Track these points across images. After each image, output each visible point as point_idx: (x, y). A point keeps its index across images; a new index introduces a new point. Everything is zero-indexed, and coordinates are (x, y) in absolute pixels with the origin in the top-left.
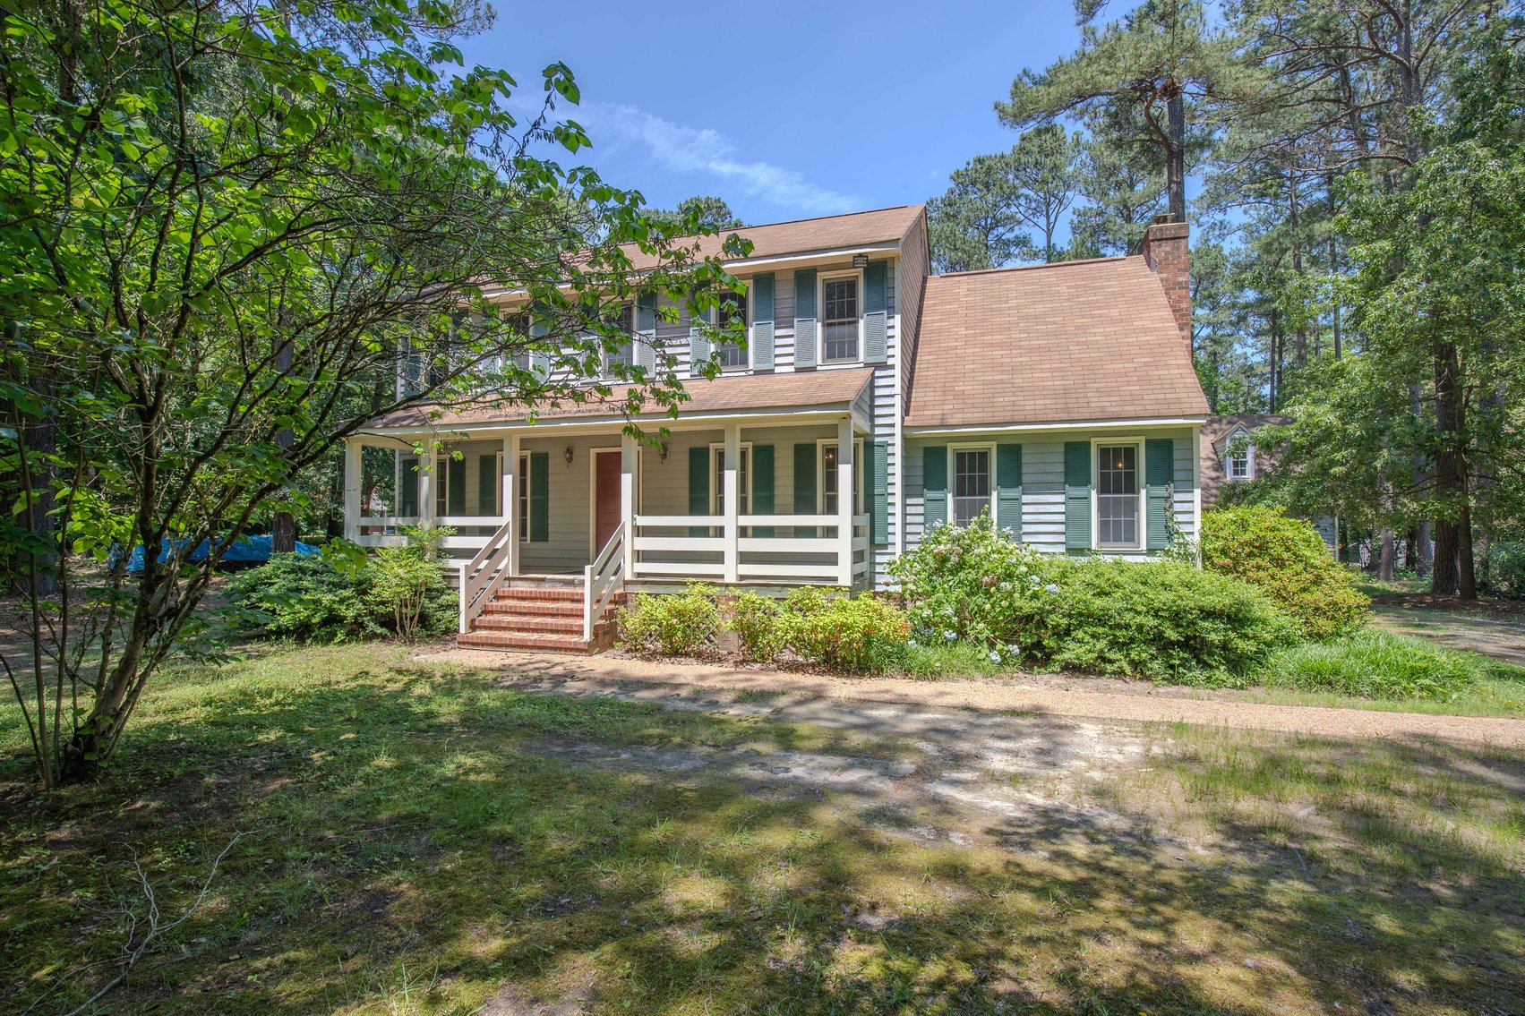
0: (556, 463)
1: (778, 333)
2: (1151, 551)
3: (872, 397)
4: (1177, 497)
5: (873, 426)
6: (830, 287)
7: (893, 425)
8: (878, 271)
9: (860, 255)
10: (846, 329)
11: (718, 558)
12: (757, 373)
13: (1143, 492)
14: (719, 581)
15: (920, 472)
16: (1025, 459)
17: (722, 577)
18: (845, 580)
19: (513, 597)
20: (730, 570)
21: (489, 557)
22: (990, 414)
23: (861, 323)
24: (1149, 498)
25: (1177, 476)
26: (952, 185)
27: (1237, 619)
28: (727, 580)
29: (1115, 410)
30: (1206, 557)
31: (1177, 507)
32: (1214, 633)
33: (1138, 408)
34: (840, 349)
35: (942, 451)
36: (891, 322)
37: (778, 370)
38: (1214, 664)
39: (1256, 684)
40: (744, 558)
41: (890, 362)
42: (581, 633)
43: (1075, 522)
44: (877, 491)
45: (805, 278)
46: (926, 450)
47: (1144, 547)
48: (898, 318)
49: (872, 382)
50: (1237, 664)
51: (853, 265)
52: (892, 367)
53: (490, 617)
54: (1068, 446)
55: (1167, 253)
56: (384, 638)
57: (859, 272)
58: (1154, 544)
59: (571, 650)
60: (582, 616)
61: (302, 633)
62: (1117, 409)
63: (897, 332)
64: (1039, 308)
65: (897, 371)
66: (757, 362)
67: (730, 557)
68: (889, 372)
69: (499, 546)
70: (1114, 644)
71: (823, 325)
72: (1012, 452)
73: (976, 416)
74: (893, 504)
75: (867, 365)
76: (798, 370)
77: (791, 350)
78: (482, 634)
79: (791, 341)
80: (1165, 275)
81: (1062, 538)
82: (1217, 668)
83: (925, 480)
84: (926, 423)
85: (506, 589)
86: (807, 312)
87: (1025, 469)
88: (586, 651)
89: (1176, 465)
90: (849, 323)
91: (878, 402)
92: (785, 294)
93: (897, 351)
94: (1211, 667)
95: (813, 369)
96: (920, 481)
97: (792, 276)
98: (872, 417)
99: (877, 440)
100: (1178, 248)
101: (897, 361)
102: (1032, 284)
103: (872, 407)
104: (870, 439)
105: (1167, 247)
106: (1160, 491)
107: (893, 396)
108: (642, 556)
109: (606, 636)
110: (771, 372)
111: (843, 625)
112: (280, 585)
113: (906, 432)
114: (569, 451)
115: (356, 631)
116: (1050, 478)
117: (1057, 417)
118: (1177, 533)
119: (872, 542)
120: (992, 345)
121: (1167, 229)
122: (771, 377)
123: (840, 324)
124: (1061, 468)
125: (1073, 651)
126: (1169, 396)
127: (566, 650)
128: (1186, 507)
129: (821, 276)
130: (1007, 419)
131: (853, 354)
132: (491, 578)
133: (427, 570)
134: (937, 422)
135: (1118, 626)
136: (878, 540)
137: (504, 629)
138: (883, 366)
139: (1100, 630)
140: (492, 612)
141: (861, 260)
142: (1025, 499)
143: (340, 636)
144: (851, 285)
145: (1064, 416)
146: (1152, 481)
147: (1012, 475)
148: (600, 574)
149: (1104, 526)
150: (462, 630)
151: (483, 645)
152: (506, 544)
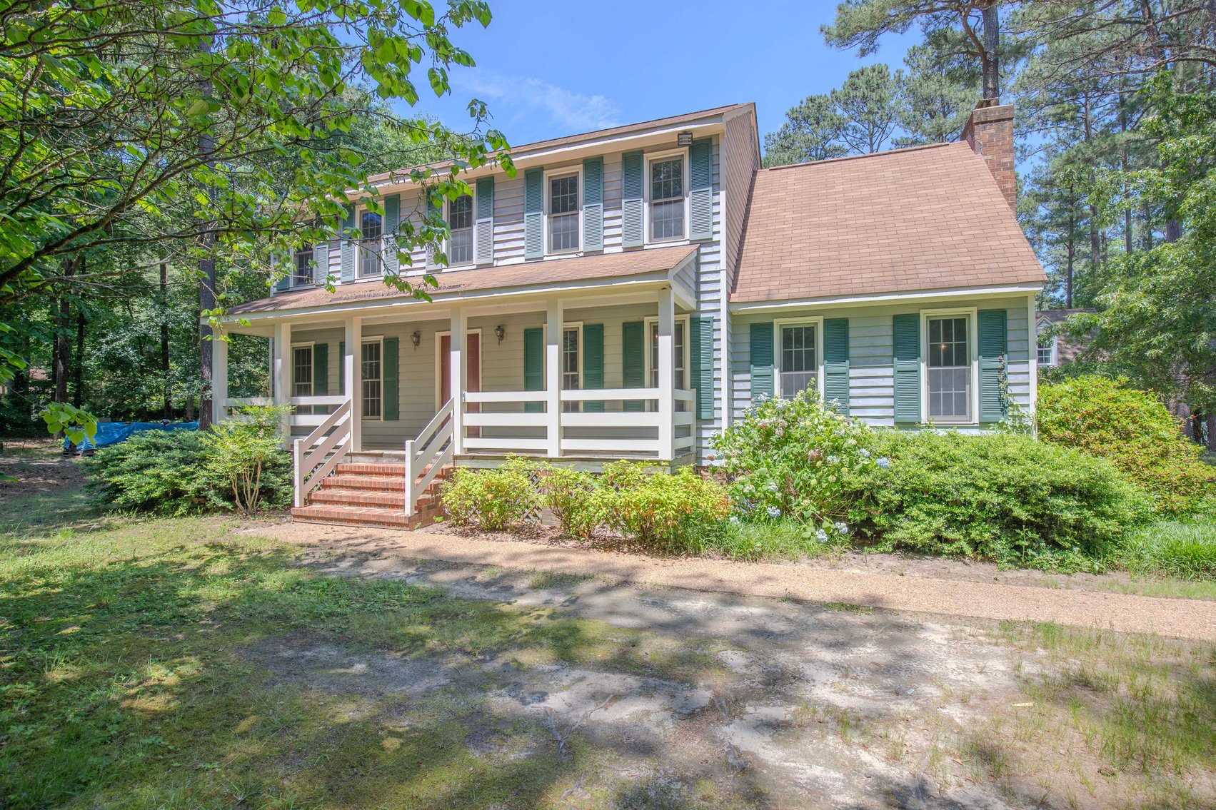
0: (405, 347)
1: (607, 214)
2: (984, 424)
3: (698, 274)
4: (1011, 368)
5: (699, 302)
6: (656, 169)
7: (718, 301)
8: (702, 149)
9: (685, 133)
10: (673, 207)
11: (541, 432)
12: (587, 254)
13: (975, 365)
14: (542, 456)
15: (747, 348)
16: (852, 333)
17: (545, 451)
18: (666, 454)
19: (352, 472)
20: (553, 445)
21: (328, 434)
22: (817, 289)
23: (687, 202)
24: (983, 370)
25: (1011, 346)
26: (787, 121)
27: (1091, 495)
28: (550, 455)
29: (946, 280)
30: (1043, 430)
31: (1011, 379)
32: (1068, 511)
33: (969, 277)
34: (666, 228)
35: (770, 326)
36: (716, 199)
37: (607, 250)
38: (1067, 545)
39: (1115, 568)
40: (568, 432)
41: (715, 238)
42: (402, 507)
43: (905, 395)
44: (703, 367)
45: (632, 160)
46: (752, 326)
47: (976, 420)
48: (723, 194)
49: (697, 258)
50: (1091, 545)
51: (679, 144)
52: (718, 243)
53: (327, 492)
54: (896, 319)
55: (991, 135)
56: (224, 510)
57: (684, 151)
58: (988, 417)
59: (393, 524)
60: (403, 490)
61: (148, 506)
62: (948, 279)
63: (722, 208)
64: (865, 191)
65: (723, 248)
66: (587, 244)
67: (553, 432)
68: (715, 249)
69: (339, 423)
70: (952, 522)
71: (650, 205)
72: (839, 327)
73: (803, 291)
74: (719, 379)
75: (692, 242)
76: (627, 250)
77: (619, 231)
78: (316, 507)
79: (619, 222)
80: (989, 157)
81: (891, 412)
82: (1071, 549)
83: (752, 353)
84: (752, 299)
85: (346, 464)
86: (633, 191)
87: (852, 343)
88: (407, 526)
89: (1010, 336)
90: (675, 202)
91: (703, 278)
92: (614, 176)
93: (722, 227)
94: (1062, 548)
95: (640, 249)
96: (747, 357)
97: (620, 159)
98: (698, 294)
99: (703, 316)
100: (1002, 130)
101: (722, 237)
102: (858, 171)
103: (698, 283)
104: (696, 315)
105: (991, 129)
106: (994, 363)
107: (718, 272)
108: (473, 432)
109: (429, 511)
110: (600, 253)
111: (656, 502)
112: (133, 459)
113: (733, 309)
114: (417, 335)
115: (199, 505)
116: (878, 352)
117: (885, 288)
118: (1012, 405)
119: (698, 417)
120: (819, 226)
121: (991, 112)
122: (600, 257)
123: (666, 203)
124: (889, 341)
125: (906, 530)
126: (1001, 265)
127: (389, 524)
128: (1021, 378)
129: (648, 157)
130: (834, 292)
131: (680, 232)
132: (330, 454)
133: (264, 447)
134: (763, 298)
135: (956, 503)
136: (705, 415)
137: (337, 502)
138: (708, 242)
139: (937, 507)
140: (329, 487)
141: (686, 137)
142: (852, 373)
143: (182, 509)
144: (678, 162)
145: (893, 288)
146: (985, 351)
147: (839, 349)
148: (423, 449)
149: (934, 400)
150: (297, 504)
151: (315, 518)
152: (347, 421)
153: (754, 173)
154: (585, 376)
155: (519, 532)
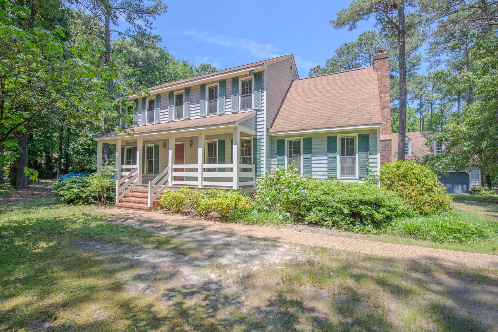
0: (161, 148)
1: (227, 100)
2: (360, 178)
3: (256, 122)
4: (370, 157)
5: (256, 132)
6: (244, 83)
7: (263, 132)
8: (258, 76)
9: (252, 71)
10: (249, 97)
11: (195, 179)
12: (220, 115)
13: (357, 155)
14: (196, 187)
15: (276, 149)
16: (313, 143)
17: (197, 186)
18: (235, 187)
19: (137, 192)
20: (199, 184)
21: (129, 178)
22: (299, 127)
23: (253, 95)
24: (360, 157)
25: (371, 148)
28: (199, 187)
29: (345, 123)
30: (382, 181)
31: (370, 161)
33: (354, 122)
34: (246, 105)
35: (284, 141)
36: (263, 94)
37: (226, 113)
38: (367, 223)
39: (384, 233)
40: (206, 179)
41: (262, 108)
42: (147, 204)
43: (332, 167)
44: (257, 156)
45: (235, 80)
46: (278, 141)
47: (357, 176)
48: (265, 92)
49: (256, 116)
50: (376, 224)
51: (250, 75)
52: (263, 110)
53: (128, 198)
54: (329, 138)
55: (380, 64)
56: (94, 203)
57: (252, 77)
58: (362, 175)
59: (145, 209)
60: (148, 198)
61: (71, 202)
62: (346, 123)
63: (265, 98)
64: (329, 88)
65: (265, 112)
66: (220, 111)
67: (200, 179)
68: (262, 112)
69: (133, 175)
70: (327, 214)
71: (241, 97)
72: (308, 141)
73: (294, 128)
74: (263, 160)
75: (255, 110)
76: (233, 113)
77: (230, 106)
78: (124, 203)
79: (230, 103)
80: (380, 73)
81: (326, 173)
82: (368, 225)
83: (278, 152)
84: (276, 131)
85: (135, 189)
86: (235, 92)
87: (313, 147)
88: (148, 210)
89: (370, 144)
90: (250, 95)
91: (258, 123)
92: (229, 86)
93: (265, 105)
94: (365, 225)
95: (237, 113)
96: (276, 152)
97: (231, 80)
98: (256, 129)
99: (258, 137)
100: (385, 62)
101: (264, 108)
102: (329, 80)
103: (256, 125)
104: (255, 137)
105: (381, 62)
106: (364, 155)
107: (263, 121)
108: (176, 178)
109: (156, 206)
110: (224, 114)
111: (220, 203)
112: (67, 185)
113: (270, 134)
114: (165, 144)
115: (87, 201)
116: (322, 150)
117: (323, 126)
118: (371, 171)
119: (256, 174)
120: (308, 102)
121: (380, 55)
122: (224, 116)
123: (247, 96)
124: (326, 146)
126: (367, 117)
127: (143, 209)
128: (374, 161)
129: (240, 79)
130: (305, 128)
131: (251, 107)
132: (130, 185)
133: (106, 182)
134: (280, 130)
135: (328, 207)
136: (258, 174)
137: (130, 202)
138: (260, 110)
139: (323, 208)
140: (129, 196)
141: (252, 72)
142: (313, 158)
143: (81, 203)
144: (250, 82)
145: (326, 126)
146: (361, 151)
147: (308, 150)
148: (156, 184)
149: (343, 169)
150: (117, 202)
151: (122, 207)
152: (137, 174)
153: (293, 81)
154: (219, 159)
155: (183, 213)
